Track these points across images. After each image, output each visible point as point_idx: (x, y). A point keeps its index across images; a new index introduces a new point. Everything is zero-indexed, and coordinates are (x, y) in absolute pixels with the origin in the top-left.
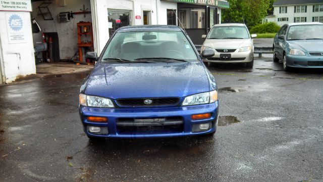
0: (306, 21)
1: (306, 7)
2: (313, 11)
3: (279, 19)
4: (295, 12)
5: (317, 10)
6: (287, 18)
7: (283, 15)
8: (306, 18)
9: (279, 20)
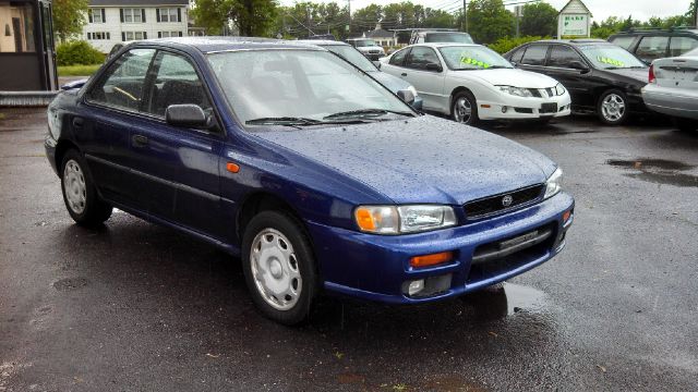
0: (145, 38)
1: (143, 11)
2: (158, 20)
3: (89, 34)
4: (122, 20)
5: (165, 19)
6: (108, 34)
7: (96, 27)
8: (145, 33)
9: (89, 38)
